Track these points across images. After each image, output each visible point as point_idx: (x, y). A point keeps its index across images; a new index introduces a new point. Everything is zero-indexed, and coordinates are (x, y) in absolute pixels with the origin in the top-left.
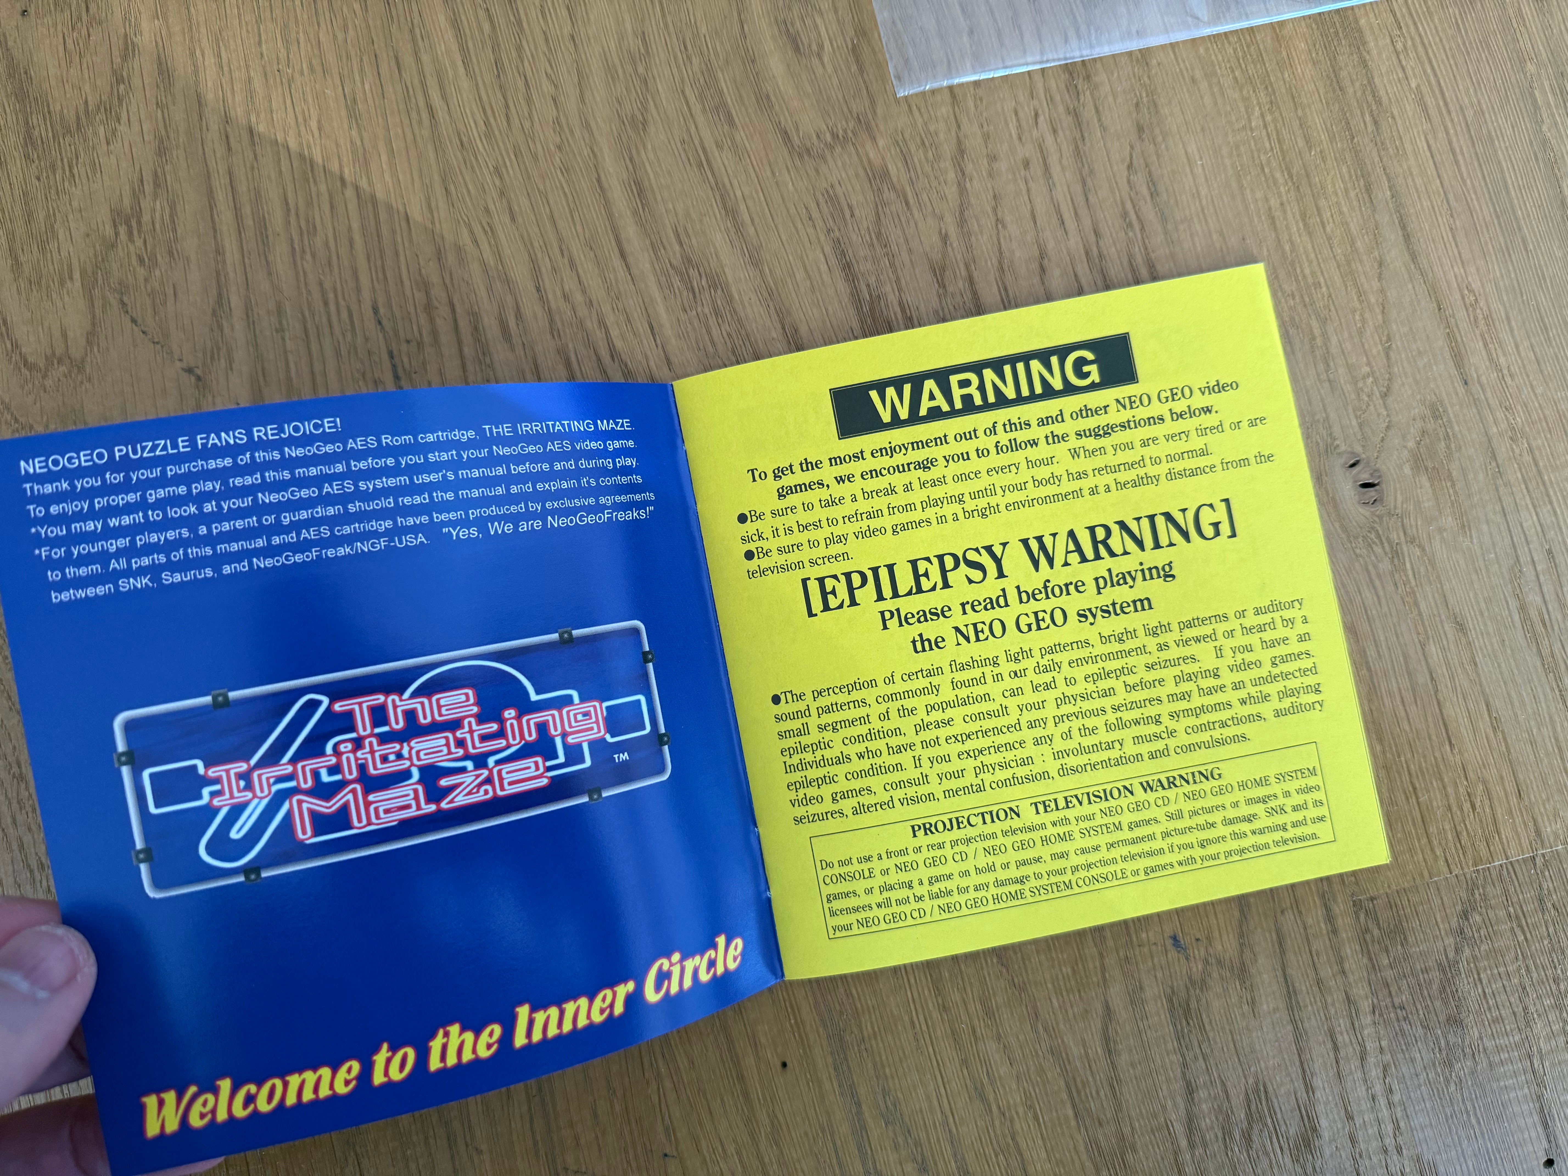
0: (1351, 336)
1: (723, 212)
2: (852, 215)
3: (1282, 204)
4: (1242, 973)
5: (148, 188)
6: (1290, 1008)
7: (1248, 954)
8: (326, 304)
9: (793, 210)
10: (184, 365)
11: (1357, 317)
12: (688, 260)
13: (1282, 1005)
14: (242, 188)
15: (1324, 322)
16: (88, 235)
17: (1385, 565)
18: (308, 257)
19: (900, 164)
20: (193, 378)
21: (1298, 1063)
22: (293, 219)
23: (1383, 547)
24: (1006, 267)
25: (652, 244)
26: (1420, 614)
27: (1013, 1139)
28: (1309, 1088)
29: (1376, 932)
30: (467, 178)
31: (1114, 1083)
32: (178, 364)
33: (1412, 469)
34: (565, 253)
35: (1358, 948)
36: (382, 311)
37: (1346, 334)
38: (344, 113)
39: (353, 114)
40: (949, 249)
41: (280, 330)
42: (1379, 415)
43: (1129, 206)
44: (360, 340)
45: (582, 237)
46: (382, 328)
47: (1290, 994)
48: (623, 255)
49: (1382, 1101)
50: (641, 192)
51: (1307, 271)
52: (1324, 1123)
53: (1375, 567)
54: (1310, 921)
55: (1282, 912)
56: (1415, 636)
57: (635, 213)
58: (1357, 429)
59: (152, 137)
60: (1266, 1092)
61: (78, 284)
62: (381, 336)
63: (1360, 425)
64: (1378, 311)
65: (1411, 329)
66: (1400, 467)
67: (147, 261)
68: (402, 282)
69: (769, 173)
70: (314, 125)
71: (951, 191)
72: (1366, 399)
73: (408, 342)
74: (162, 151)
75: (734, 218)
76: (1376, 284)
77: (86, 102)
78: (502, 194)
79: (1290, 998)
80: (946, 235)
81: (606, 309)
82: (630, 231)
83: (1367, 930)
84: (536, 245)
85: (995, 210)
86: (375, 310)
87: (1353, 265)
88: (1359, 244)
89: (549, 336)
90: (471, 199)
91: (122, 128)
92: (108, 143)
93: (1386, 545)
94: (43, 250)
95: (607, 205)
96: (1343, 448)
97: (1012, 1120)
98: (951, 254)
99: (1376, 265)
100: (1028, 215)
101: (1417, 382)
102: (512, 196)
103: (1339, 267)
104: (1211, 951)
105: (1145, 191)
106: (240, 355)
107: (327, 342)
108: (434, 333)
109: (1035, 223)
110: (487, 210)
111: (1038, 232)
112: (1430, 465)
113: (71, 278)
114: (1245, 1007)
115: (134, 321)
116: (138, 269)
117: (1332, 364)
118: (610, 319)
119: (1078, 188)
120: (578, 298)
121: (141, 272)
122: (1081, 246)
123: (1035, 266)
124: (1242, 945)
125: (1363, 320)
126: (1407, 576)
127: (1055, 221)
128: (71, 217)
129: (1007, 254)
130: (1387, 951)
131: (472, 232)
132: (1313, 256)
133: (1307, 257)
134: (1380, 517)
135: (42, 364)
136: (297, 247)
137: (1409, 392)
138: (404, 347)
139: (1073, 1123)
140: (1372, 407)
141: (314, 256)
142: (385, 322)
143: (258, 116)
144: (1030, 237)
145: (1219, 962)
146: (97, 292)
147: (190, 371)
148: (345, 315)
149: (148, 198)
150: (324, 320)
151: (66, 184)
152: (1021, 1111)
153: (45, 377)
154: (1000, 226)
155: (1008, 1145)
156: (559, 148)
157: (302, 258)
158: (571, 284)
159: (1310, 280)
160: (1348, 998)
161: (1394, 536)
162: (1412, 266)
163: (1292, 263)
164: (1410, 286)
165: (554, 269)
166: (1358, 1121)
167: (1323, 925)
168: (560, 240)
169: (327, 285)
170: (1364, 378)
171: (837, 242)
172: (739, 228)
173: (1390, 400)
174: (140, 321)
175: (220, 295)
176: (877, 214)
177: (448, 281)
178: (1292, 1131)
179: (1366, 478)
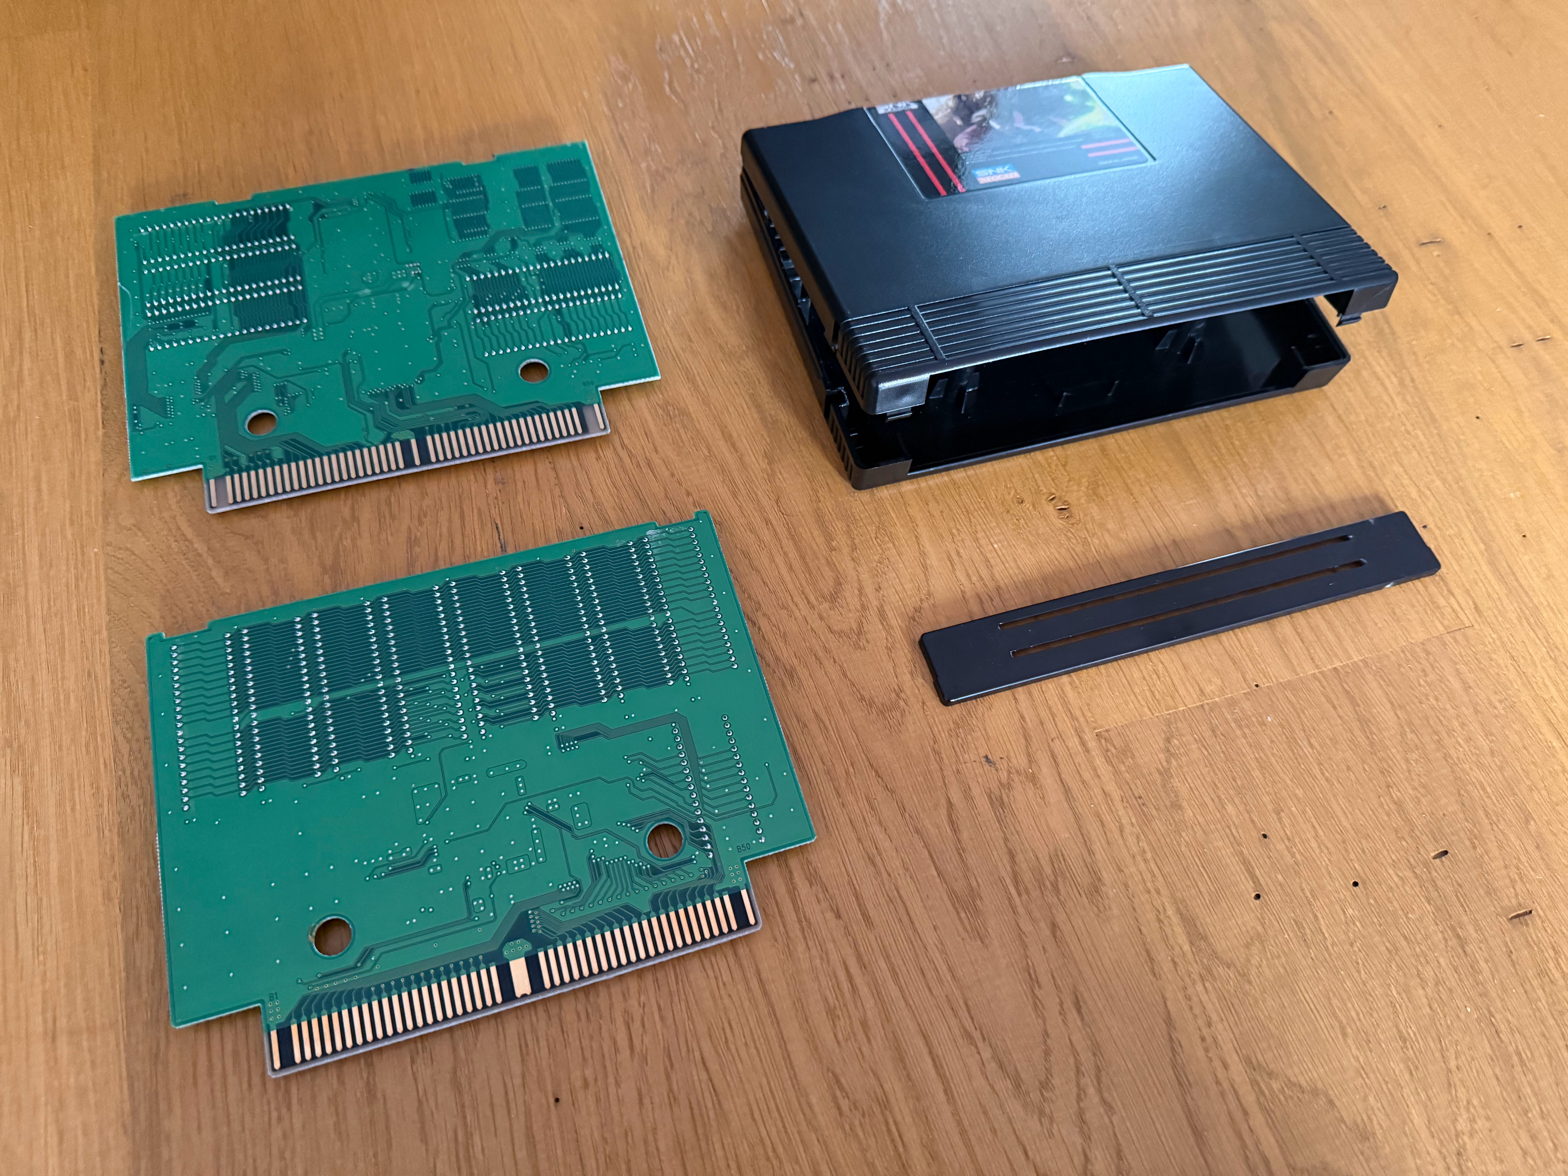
13: (1062, 798)
31: (960, 851)
49: (1139, 858)
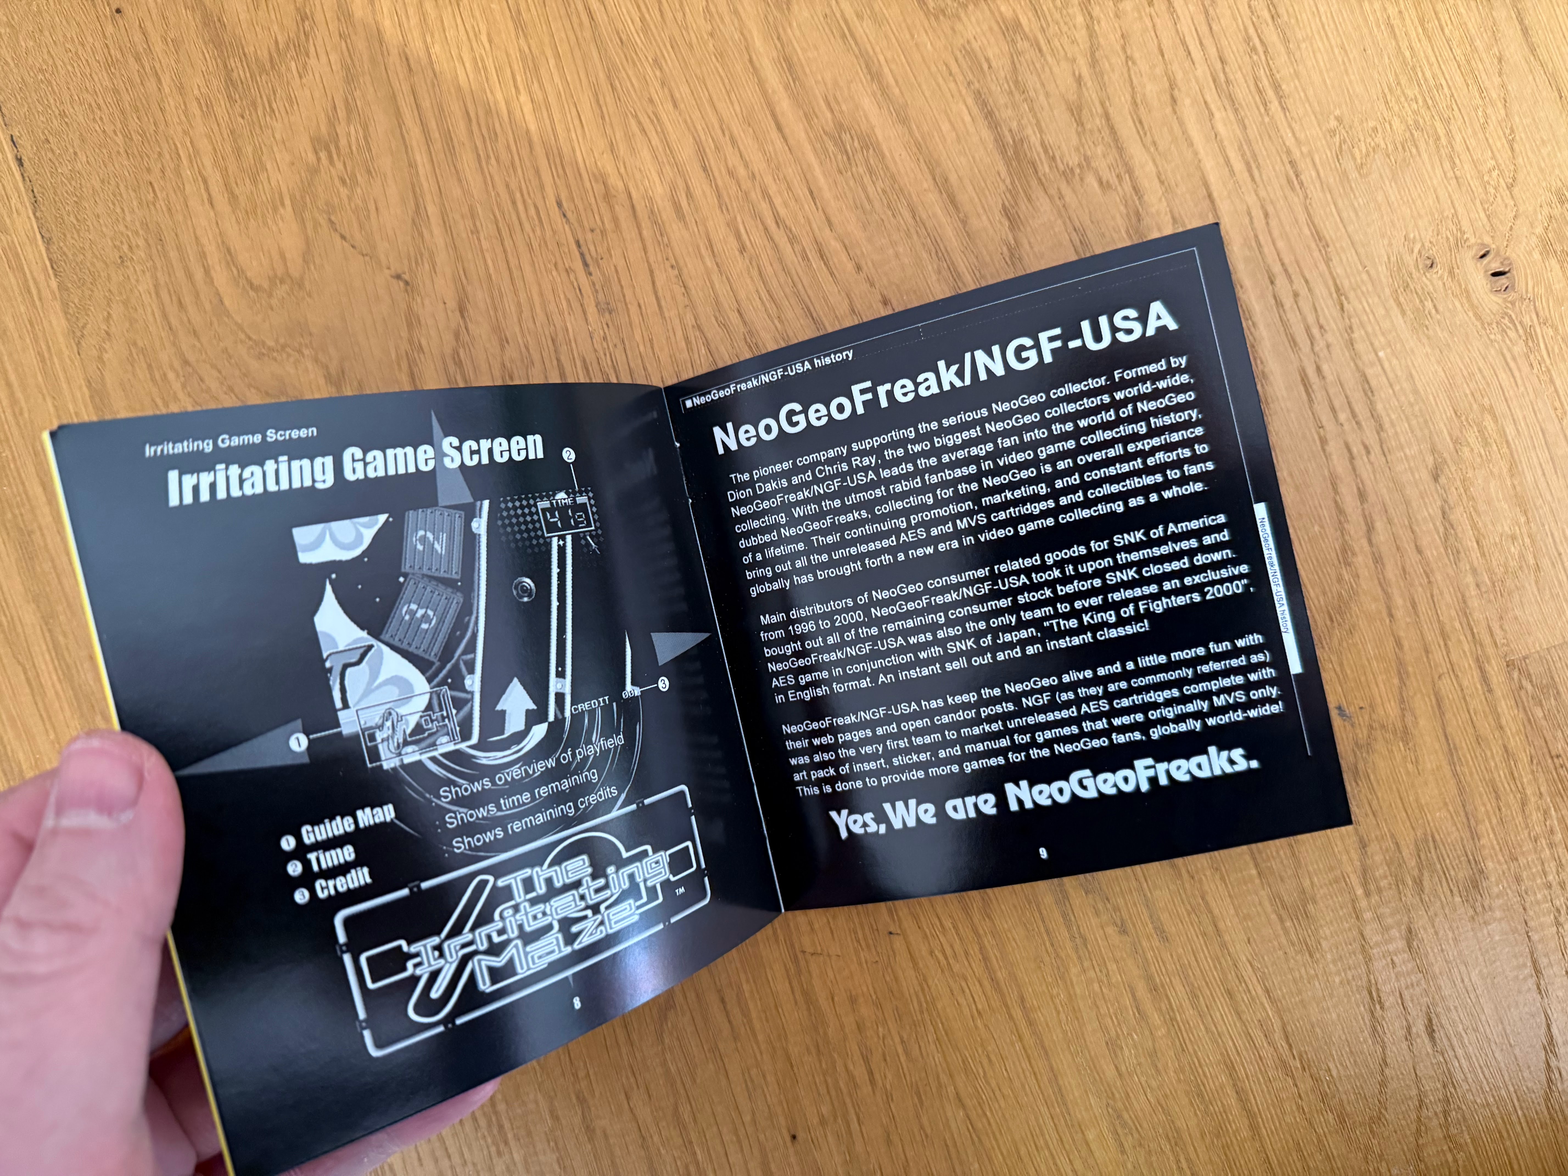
0: (1475, 133)
1: (869, 77)
2: (990, 67)
3: (1400, 12)
4: (1406, 735)
5: (342, 113)
6: (1452, 764)
7: (1409, 719)
8: (514, 203)
9: (933, 69)
10: (393, 272)
11: (1480, 114)
12: (840, 127)
14: (426, 104)
15: (1447, 122)
16: (293, 164)
17: (1519, 348)
18: (493, 161)
19: (1030, 14)
20: (402, 284)
21: (1462, 814)
22: (475, 128)
23: (1517, 330)
24: (1139, 101)
25: (805, 115)
26: (1556, 391)
27: (1203, 899)
28: (1475, 836)
29: (1529, 687)
30: (630, 73)
32: (387, 272)
33: (1541, 254)
34: (727, 133)
35: (1513, 702)
36: (565, 204)
37: (1470, 131)
38: (510, 24)
39: (519, 25)
40: (1084, 89)
41: (476, 231)
42: (1506, 206)
43: (1251, 31)
44: (549, 233)
45: (740, 116)
46: (568, 221)
47: (1451, 751)
48: (779, 128)
50: (790, 67)
51: (1428, 74)
52: (1490, 865)
53: (1509, 350)
54: (1465, 683)
55: (1440, 677)
56: (1552, 412)
57: (787, 87)
58: (1485, 220)
59: (339, 66)
60: (1434, 841)
61: (289, 208)
62: (567, 227)
63: (1488, 217)
64: (1500, 106)
65: (1534, 119)
66: (1530, 253)
67: (348, 181)
68: (580, 175)
69: (908, 36)
70: (484, 38)
71: (1081, 35)
72: (1492, 191)
73: (592, 231)
74: (350, 78)
75: (880, 82)
76: (1497, 80)
77: (277, 42)
78: (663, 84)
79: (1452, 755)
80: (1080, 76)
81: (768, 180)
82: (784, 105)
83: (1521, 687)
84: (699, 128)
85: (1124, 48)
86: (559, 204)
87: (1473, 63)
88: (1478, 43)
89: (718, 212)
90: (635, 91)
91: (312, 61)
92: (301, 77)
93: (1519, 327)
94: (255, 181)
95: (761, 83)
96: (1472, 240)
97: (1200, 881)
98: (1086, 94)
99: (1496, 61)
100: (1156, 51)
101: (1542, 170)
102: (673, 84)
103: (1459, 67)
104: (1374, 717)
105: (1266, 14)
106: (442, 258)
107: (518, 237)
108: (615, 220)
109: (1163, 56)
110: (651, 100)
111: (1166, 64)
112: (1558, 248)
113: (283, 204)
114: (1410, 766)
115: (343, 237)
116: (341, 190)
117: (1457, 161)
118: (773, 189)
119: (1201, 18)
120: (742, 172)
121: (344, 192)
122: (1209, 75)
123: (1166, 98)
124: (1403, 710)
125: (1486, 116)
126: (1542, 357)
127: (1181, 52)
128: (275, 149)
129: (1138, 89)
130: (1542, 706)
131: (639, 123)
132: (1433, 59)
133: (1428, 61)
134: (1513, 303)
135: (266, 285)
136: (481, 153)
137: (1535, 181)
138: (589, 236)
139: (1257, 881)
140: (1499, 199)
141: (498, 160)
142: (569, 214)
143: (432, 36)
144: (1159, 70)
145: (1383, 727)
146: (307, 215)
147: (398, 277)
148: (532, 211)
149: (343, 123)
150: (514, 218)
151: (268, 118)
152: (1208, 873)
153: (270, 295)
154: (1130, 63)
155: (1199, 904)
156: (711, 35)
157: (487, 163)
158: (734, 160)
159: (1432, 82)
160: (1507, 751)
161: (1527, 320)
162: (1532, 58)
163: (1414, 68)
164: (1531, 78)
165: (716, 147)
166: (1522, 861)
167: (1479, 687)
168: (721, 120)
169: (513, 185)
170: (1490, 171)
171: (978, 94)
172: (884, 90)
173: (1516, 190)
174: (348, 236)
175: (417, 205)
176: (1013, 62)
177: (622, 170)
178: (1461, 875)
179: (1496, 267)
